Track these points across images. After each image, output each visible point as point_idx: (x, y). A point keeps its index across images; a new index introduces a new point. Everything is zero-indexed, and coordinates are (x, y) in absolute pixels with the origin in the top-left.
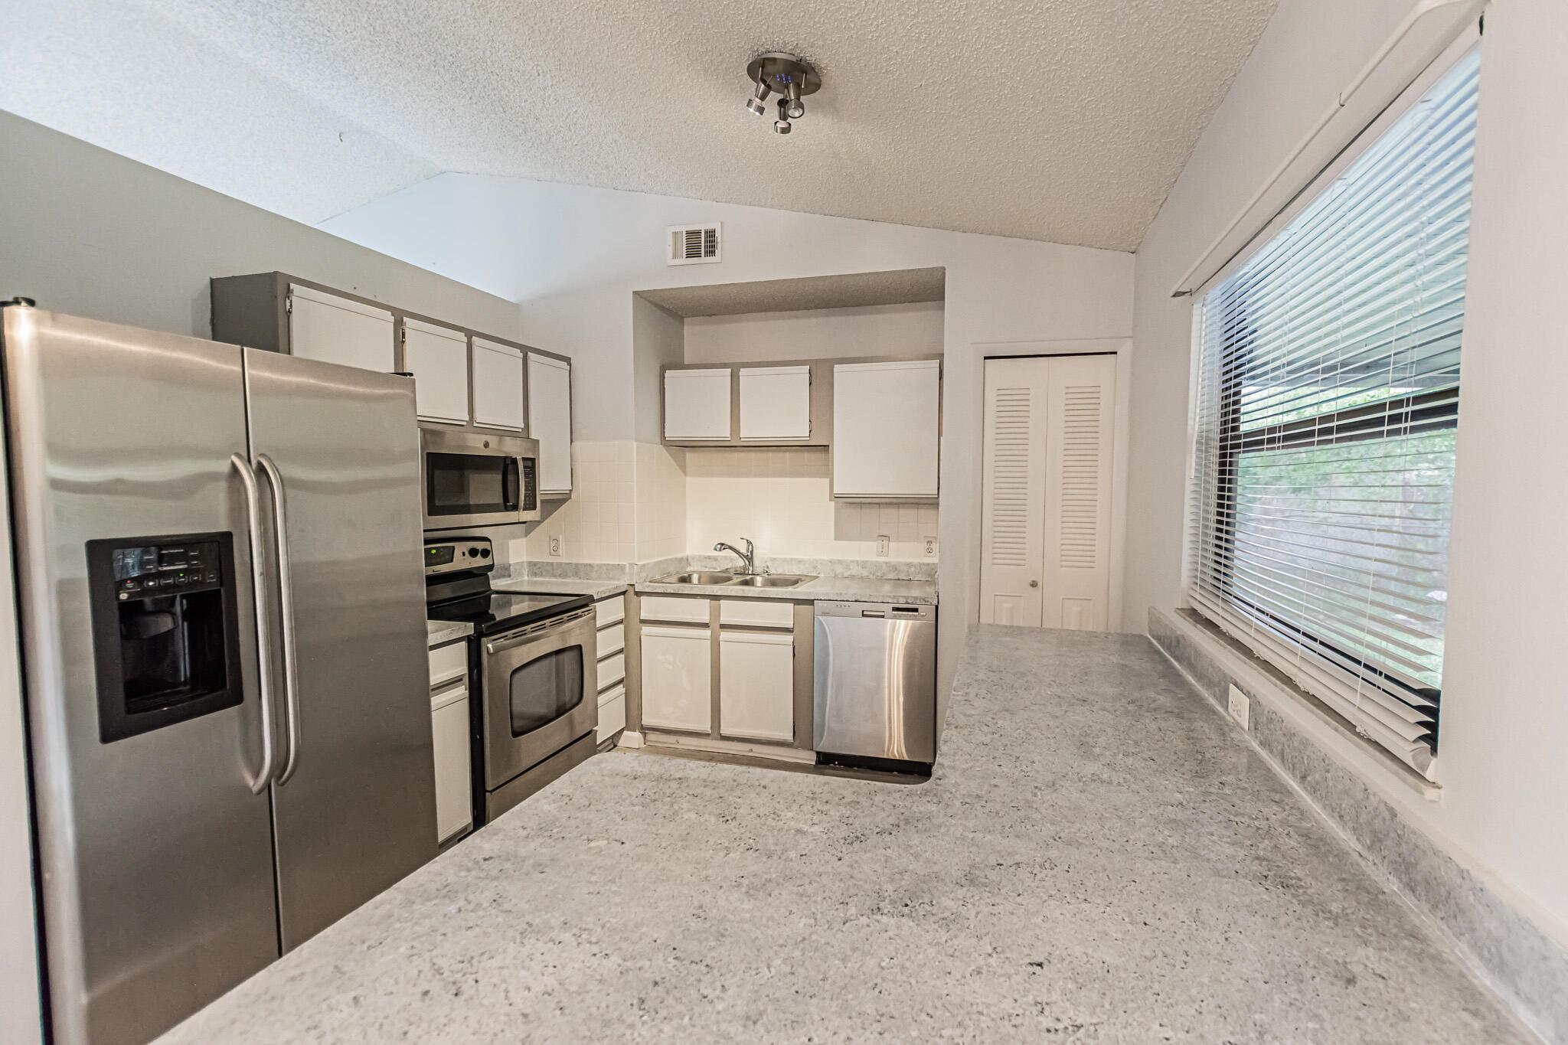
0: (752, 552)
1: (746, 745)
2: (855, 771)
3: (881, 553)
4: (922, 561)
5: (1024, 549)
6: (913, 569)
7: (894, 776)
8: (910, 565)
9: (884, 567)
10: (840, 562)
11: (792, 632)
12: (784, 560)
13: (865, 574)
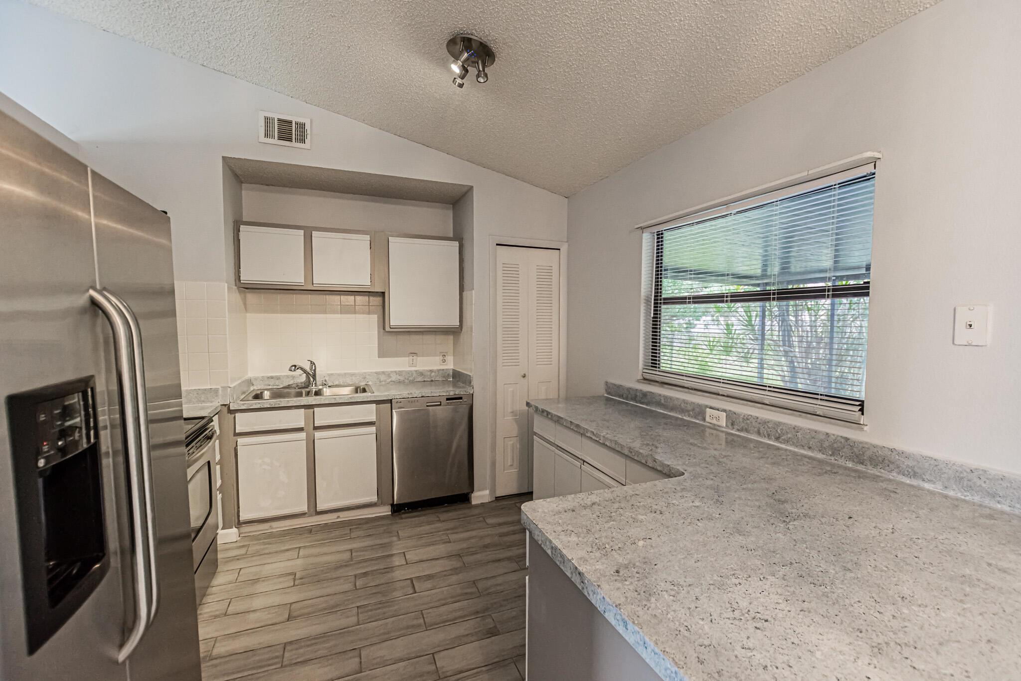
0: (315, 370)
1: (334, 514)
2: (420, 511)
3: (412, 365)
4: (439, 368)
5: (518, 356)
6: (433, 374)
7: (446, 507)
8: (431, 371)
9: (415, 375)
10: (383, 373)
11: (375, 424)
12: (339, 375)
13: (402, 378)
